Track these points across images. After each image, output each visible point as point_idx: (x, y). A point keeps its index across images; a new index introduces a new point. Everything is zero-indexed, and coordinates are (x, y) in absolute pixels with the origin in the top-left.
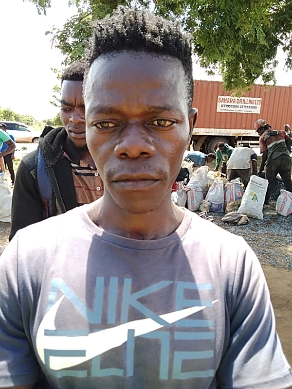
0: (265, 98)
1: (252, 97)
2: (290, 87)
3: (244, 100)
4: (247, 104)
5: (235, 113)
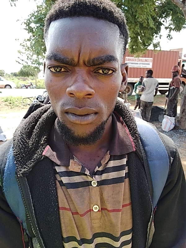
0: (155, 58)
1: (147, 57)
2: (170, 51)
3: (142, 59)
4: (144, 62)
5: (136, 68)
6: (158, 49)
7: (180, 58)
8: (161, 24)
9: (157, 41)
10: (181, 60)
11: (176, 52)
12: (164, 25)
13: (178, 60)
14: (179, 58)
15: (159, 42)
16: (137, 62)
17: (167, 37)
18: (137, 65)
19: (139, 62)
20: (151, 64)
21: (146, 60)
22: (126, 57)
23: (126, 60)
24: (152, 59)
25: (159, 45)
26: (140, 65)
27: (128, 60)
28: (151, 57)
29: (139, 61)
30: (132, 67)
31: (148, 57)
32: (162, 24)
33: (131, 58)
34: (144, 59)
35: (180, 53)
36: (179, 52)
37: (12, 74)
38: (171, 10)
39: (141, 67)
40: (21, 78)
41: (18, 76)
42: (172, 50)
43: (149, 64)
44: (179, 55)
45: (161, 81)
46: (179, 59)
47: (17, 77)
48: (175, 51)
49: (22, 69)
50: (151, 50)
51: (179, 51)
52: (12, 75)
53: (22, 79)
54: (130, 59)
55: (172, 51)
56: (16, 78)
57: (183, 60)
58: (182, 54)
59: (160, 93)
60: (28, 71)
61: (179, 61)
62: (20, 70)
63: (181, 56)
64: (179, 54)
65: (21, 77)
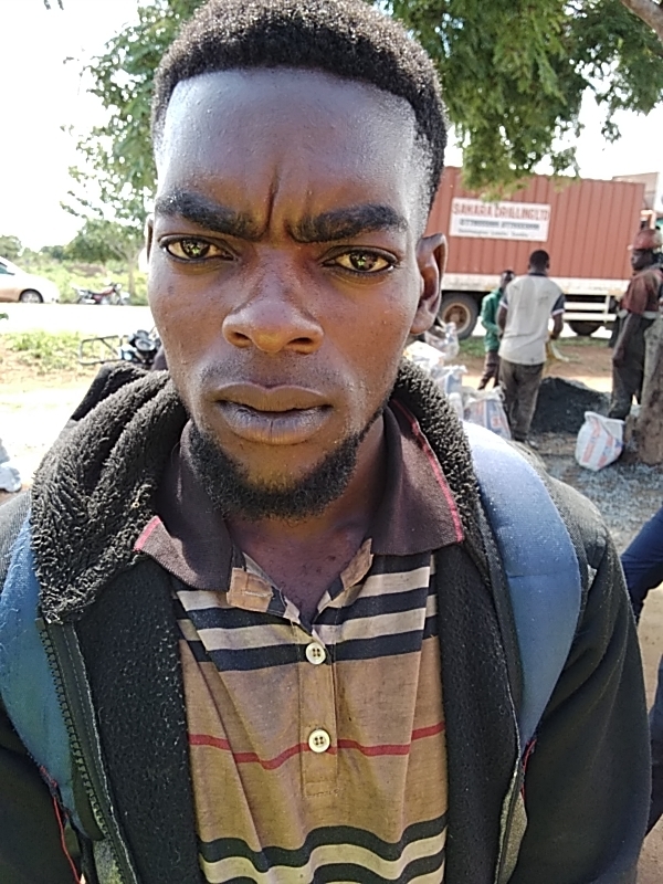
0: (557, 205)
1: (529, 202)
2: (612, 182)
3: (511, 209)
4: (518, 217)
5: (491, 239)
6: (569, 172)
7: (647, 209)
8: (583, 84)
9: (568, 146)
10: (650, 217)
11: (633, 185)
12: (593, 88)
13: (640, 216)
14: (644, 206)
15: (573, 150)
16: (493, 219)
17: (603, 132)
18: (495, 229)
19: (500, 220)
20: (544, 225)
21: (526, 213)
22: (456, 201)
23: (454, 209)
24: (547, 208)
25: (573, 159)
26: (505, 230)
27: (460, 208)
28: (545, 203)
29: (502, 213)
30: (475, 235)
31: (534, 202)
32: (588, 84)
33: (473, 203)
34: (521, 206)
35: (648, 189)
36: (643, 185)
37: (45, 250)
38: (620, 33)
39: (509, 237)
40: (77, 267)
41: (67, 258)
42: (619, 180)
43: (536, 227)
44: (647, 196)
45: (578, 288)
46: (645, 213)
47: (65, 262)
48: (630, 180)
49: (81, 234)
50: (544, 176)
51: (644, 181)
52: (47, 254)
53: (82, 269)
54: (469, 209)
55: (622, 183)
56: (61, 266)
57: (658, 213)
58: (654, 192)
59: (575, 330)
60: (102, 243)
61: (644, 219)
62: (76, 238)
63: (653, 199)
64: (643, 193)
65: (77, 262)
